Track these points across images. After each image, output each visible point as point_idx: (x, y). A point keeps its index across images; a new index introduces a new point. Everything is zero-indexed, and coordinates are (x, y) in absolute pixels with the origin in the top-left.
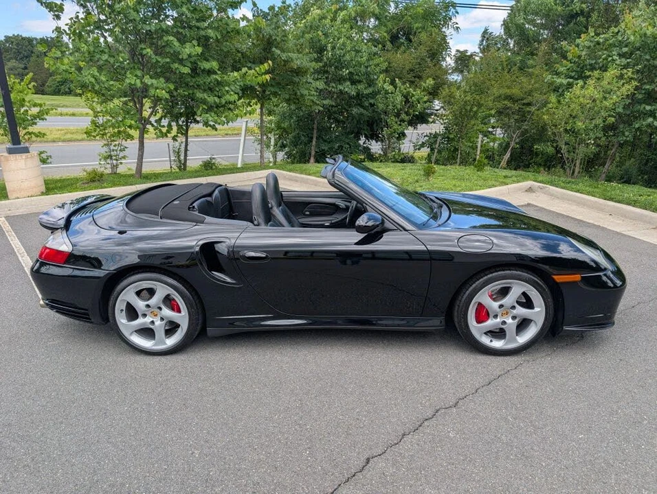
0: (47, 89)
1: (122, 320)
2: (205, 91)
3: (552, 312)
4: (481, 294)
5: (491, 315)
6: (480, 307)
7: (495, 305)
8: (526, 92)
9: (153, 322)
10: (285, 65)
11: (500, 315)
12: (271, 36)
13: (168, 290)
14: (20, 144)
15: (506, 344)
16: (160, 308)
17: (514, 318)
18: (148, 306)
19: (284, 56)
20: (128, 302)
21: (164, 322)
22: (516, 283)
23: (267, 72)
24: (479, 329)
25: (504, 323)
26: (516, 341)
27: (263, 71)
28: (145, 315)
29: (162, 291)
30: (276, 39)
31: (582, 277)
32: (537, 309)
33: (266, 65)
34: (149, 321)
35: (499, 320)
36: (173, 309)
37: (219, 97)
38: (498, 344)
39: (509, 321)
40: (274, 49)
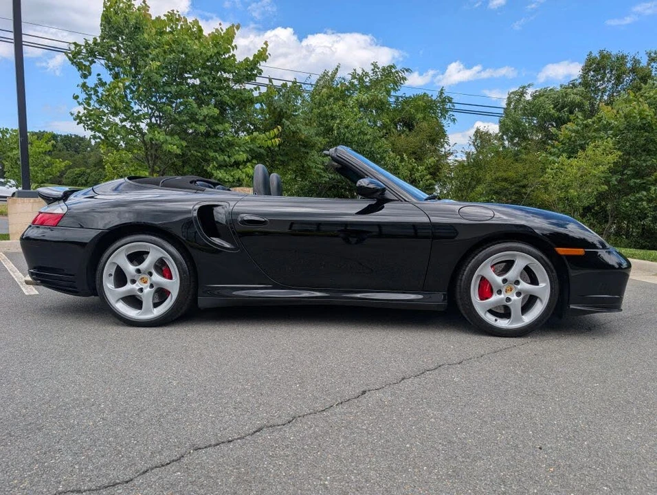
0: (64, 181)
1: (109, 284)
2: (215, 151)
3: (557, 287)
4: (484, 266)
5: (495, 290)
6: (484, 281)
7: (499, 279)
8: (521, 176)
9: (141, 290)
10: (293, 136)
11: (503, 291)
12: (282, 110)
13: (162, 252)
14: (30, 189)
15: (511, 324)
16: (151, 274)
17: (519, 294)
18: (138, 271)
19: (293, 128)
20: (118, 266)
21: (153, 290)
22: (520, 255)
23: (276, 136)
24: (482, 306)
25: (508, 299)
26: (521, 320)
27: (272, 136)
28: (133, 282)
29: (155, 254)
30: (286, 112)
31: (586, 252)
32: (542, 285)
33: (275, 130)
34: (138, 288)
35: (502, 296)
36: (164, 276)
37: (229, 157)
38: (503, 323)
39: (514, 298)
40: (284, 120)
